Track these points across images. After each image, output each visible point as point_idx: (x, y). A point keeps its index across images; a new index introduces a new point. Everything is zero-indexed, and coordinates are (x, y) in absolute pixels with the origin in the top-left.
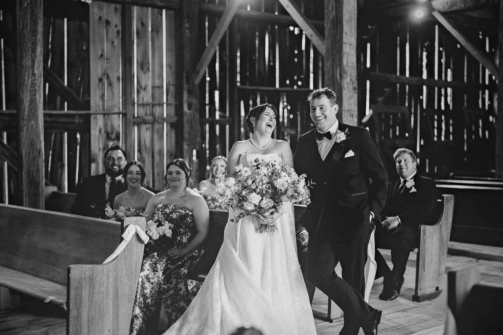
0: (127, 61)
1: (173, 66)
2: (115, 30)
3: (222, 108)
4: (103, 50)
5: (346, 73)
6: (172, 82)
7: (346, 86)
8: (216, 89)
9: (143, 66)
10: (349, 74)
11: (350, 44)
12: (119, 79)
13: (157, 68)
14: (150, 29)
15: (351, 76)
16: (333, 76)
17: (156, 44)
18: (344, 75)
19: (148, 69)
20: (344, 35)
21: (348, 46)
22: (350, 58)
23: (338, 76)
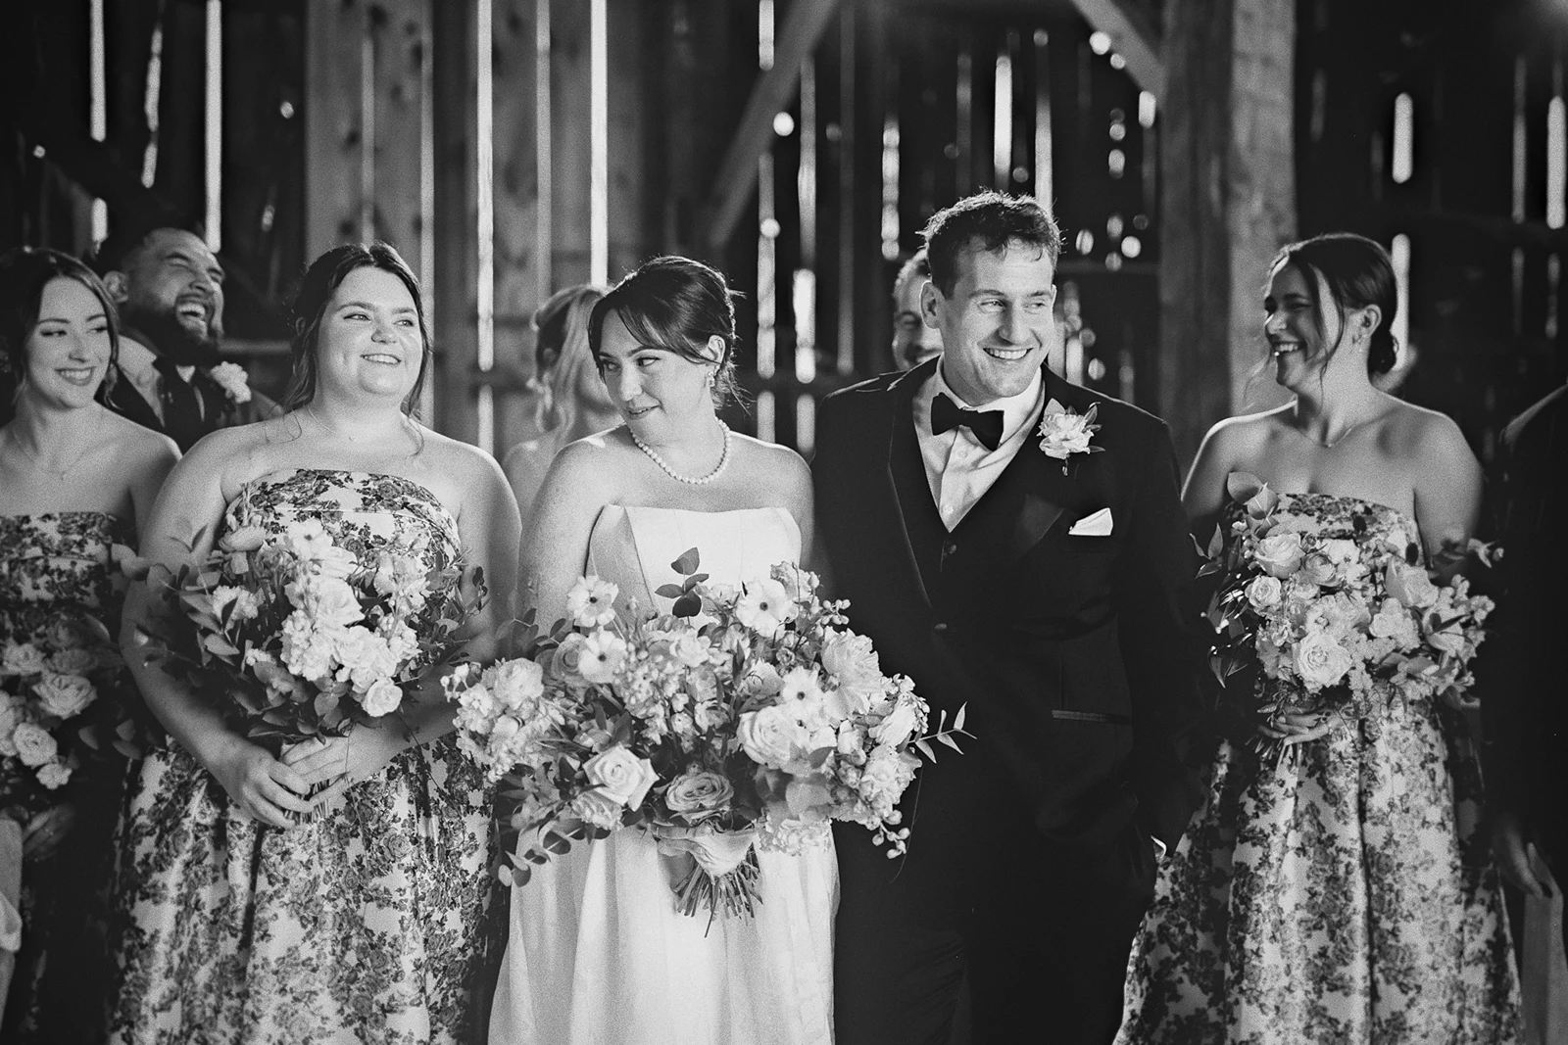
0: (454, 161)
1: (634, 176)
2: (406, 45)
3: (825, 341)
4: (357, 118)
5: (1245, 178)
6: (628, 236)
7: (1244, 231)
8: (799, 265)
9: (514, 178)
10: (1259, 180)
11: (1267, 61)
12: (417, 225)
13: (570, 186)
14: (543, 40)
15: (1269, 193)
16: (1196, 191)
17: (570, 94)
18: (1239, 188)
19: (534, 191)
20: (1239, 23)
21: (1256, 69)
22: (1265, 116)
23: (1214, 193)
